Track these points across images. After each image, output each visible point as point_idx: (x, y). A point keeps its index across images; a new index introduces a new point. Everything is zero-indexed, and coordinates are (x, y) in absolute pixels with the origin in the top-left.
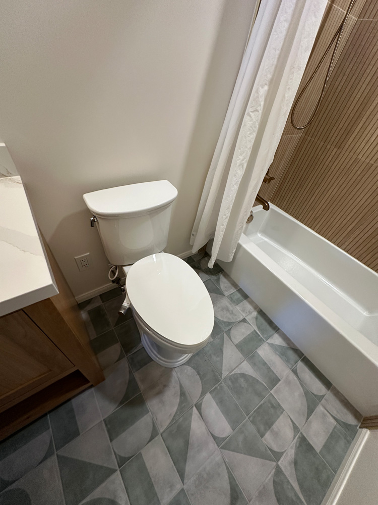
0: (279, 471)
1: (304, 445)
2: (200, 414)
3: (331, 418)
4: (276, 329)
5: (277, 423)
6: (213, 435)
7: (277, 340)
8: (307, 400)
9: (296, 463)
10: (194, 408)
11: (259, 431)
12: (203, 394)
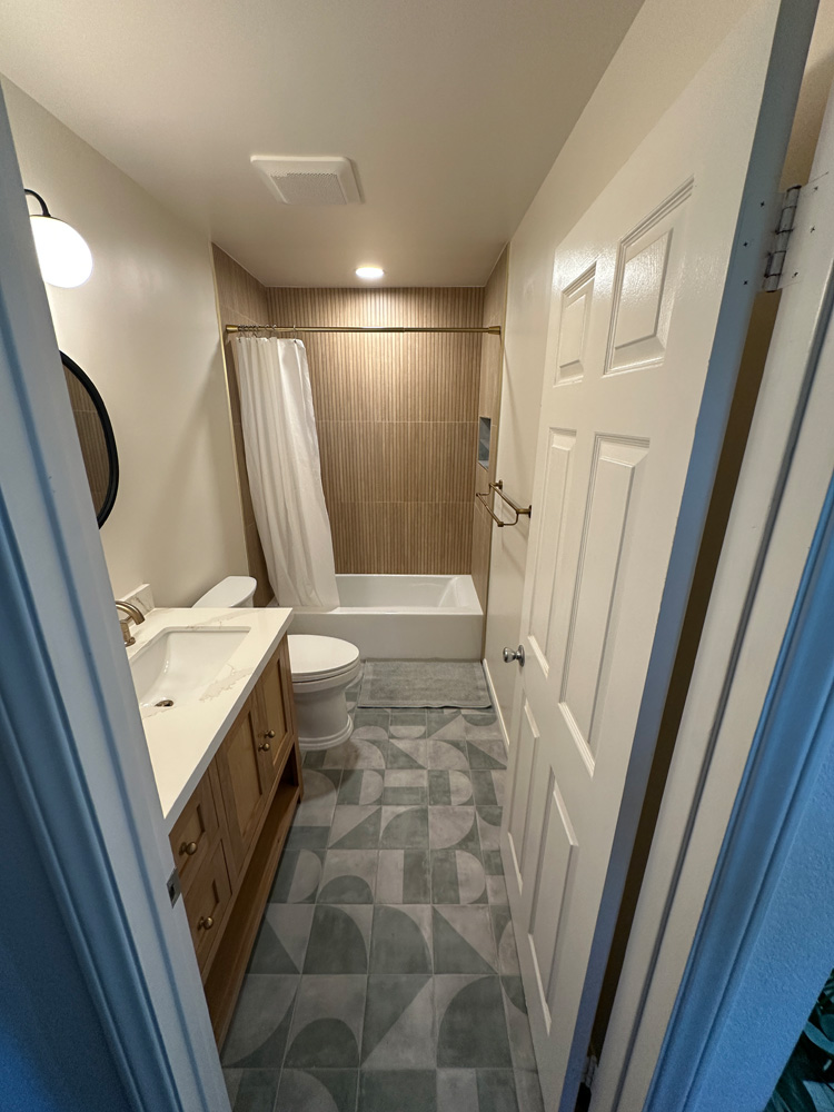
2: (398, 738)
6: (416, 739)
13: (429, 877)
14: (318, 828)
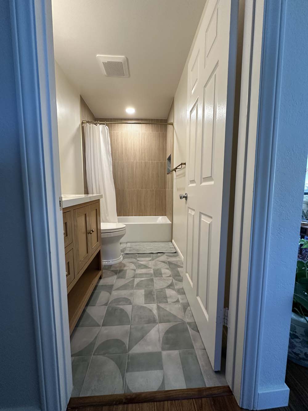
2: (140, 261)
6: (148, 261)
13: (155, 296)
14: (109, 285)
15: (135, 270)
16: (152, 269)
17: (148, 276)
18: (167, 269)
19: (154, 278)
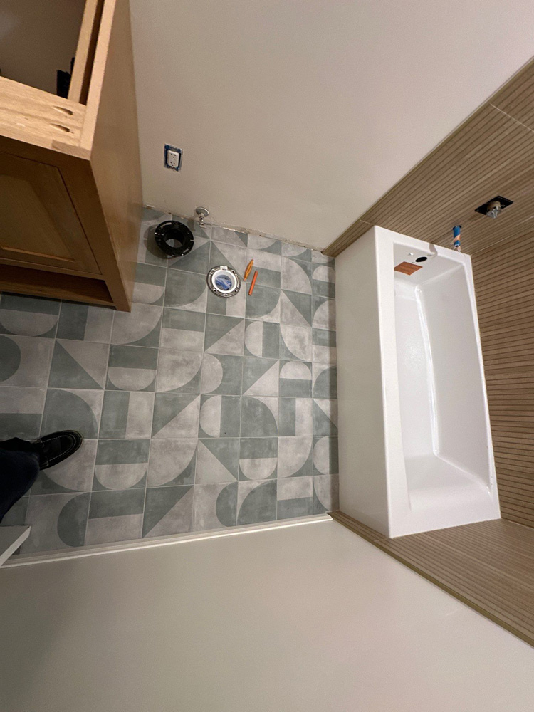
0: (235, 486)
1: (271, 488)
2: (201, 405)
3: (312, 490)
4: (334, 395)
5: (262, 459)
6: (200, 426)
7: (325, 406)
8: (304, 466)
9: (253, 492)
10: (199, 397)
11: (242, 453)
12: (216, 392)
14: (84, 329)
15: (150, 388)
16: (147, 435)
17: (112, 424)
18: (143, 482)
19: (97, 440)
